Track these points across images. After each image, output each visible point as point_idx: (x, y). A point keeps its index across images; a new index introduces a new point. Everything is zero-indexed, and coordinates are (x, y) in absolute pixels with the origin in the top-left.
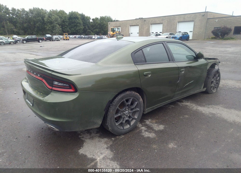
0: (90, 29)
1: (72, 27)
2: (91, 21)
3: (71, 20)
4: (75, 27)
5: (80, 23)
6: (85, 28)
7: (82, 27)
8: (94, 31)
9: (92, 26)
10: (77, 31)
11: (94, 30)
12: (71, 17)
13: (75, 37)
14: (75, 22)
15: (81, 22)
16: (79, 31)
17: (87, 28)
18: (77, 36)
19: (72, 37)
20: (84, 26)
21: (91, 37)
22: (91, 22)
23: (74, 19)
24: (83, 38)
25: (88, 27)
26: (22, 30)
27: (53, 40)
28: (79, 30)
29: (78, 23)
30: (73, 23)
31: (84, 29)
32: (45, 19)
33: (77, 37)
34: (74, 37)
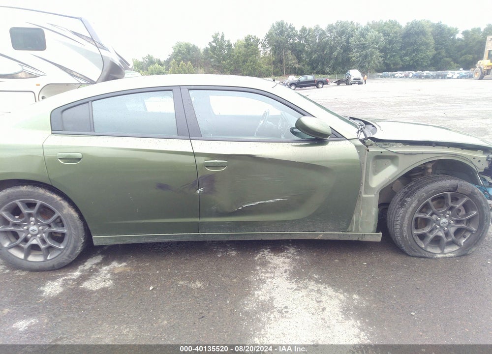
0: (450, 57)
1: (406, 55)
2: (459, 36)
3: (407, 40)
4: (414, 54)
5: (427, 44)
6: (439, 54)
7: (431, 53)
8: (461, 59)
9: (459, 48)
10: (417, 61)
11: (461, 57)
12: (410, 32)
13: (407, 77)
14: (416, 43)
15: (431, 41)
16: (421, 62)
17: (444, 54)
18: (411, 73)
19: (401, 76)
20: (436, 49)
21: (443, 75)
22: (459, 39)
23: (416, 35)
24: (424, 76)
25: (447, 51)
26: (308, 65)
27: (350, 82)
28: (422, 59)
29: (422, 44)
30: (412, 44)
31: (434, 57)
32: (351, 40)
33: (411, 75)
34: (403, 75)
